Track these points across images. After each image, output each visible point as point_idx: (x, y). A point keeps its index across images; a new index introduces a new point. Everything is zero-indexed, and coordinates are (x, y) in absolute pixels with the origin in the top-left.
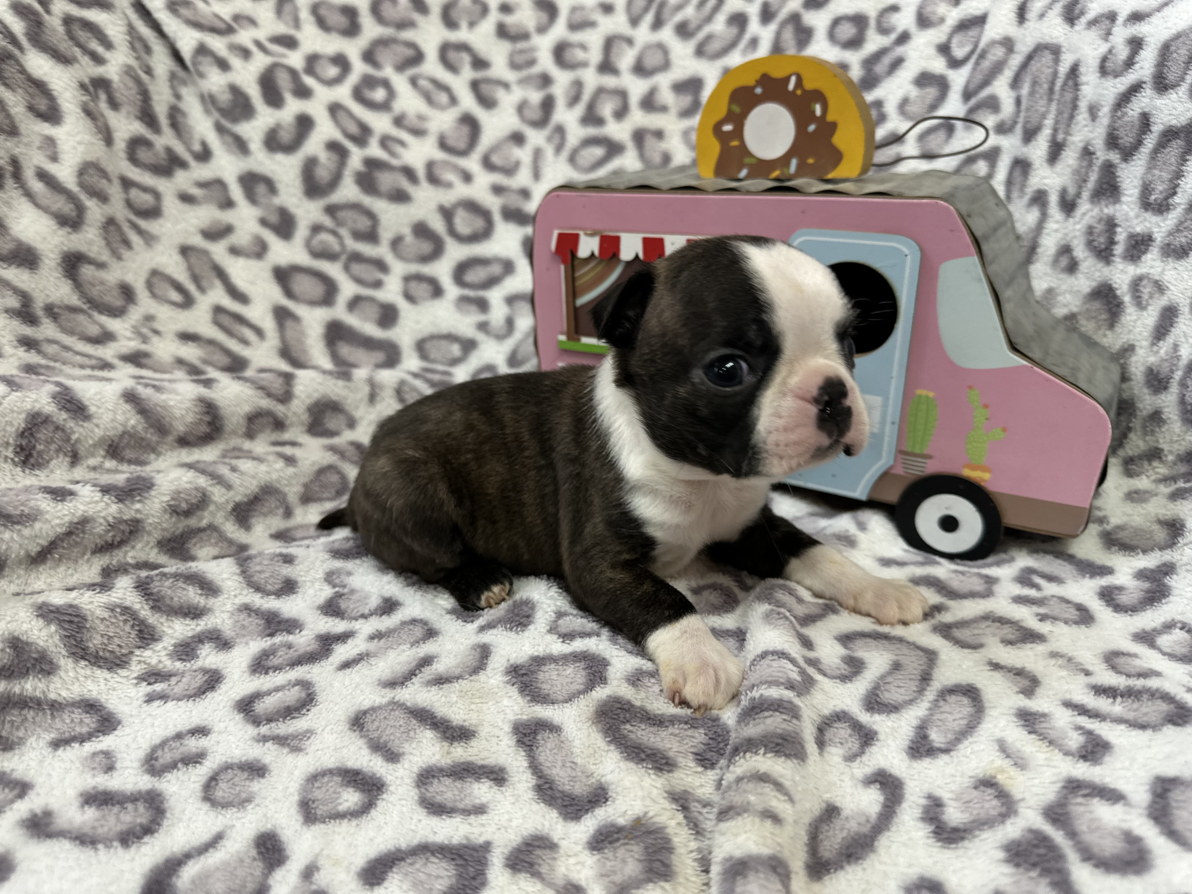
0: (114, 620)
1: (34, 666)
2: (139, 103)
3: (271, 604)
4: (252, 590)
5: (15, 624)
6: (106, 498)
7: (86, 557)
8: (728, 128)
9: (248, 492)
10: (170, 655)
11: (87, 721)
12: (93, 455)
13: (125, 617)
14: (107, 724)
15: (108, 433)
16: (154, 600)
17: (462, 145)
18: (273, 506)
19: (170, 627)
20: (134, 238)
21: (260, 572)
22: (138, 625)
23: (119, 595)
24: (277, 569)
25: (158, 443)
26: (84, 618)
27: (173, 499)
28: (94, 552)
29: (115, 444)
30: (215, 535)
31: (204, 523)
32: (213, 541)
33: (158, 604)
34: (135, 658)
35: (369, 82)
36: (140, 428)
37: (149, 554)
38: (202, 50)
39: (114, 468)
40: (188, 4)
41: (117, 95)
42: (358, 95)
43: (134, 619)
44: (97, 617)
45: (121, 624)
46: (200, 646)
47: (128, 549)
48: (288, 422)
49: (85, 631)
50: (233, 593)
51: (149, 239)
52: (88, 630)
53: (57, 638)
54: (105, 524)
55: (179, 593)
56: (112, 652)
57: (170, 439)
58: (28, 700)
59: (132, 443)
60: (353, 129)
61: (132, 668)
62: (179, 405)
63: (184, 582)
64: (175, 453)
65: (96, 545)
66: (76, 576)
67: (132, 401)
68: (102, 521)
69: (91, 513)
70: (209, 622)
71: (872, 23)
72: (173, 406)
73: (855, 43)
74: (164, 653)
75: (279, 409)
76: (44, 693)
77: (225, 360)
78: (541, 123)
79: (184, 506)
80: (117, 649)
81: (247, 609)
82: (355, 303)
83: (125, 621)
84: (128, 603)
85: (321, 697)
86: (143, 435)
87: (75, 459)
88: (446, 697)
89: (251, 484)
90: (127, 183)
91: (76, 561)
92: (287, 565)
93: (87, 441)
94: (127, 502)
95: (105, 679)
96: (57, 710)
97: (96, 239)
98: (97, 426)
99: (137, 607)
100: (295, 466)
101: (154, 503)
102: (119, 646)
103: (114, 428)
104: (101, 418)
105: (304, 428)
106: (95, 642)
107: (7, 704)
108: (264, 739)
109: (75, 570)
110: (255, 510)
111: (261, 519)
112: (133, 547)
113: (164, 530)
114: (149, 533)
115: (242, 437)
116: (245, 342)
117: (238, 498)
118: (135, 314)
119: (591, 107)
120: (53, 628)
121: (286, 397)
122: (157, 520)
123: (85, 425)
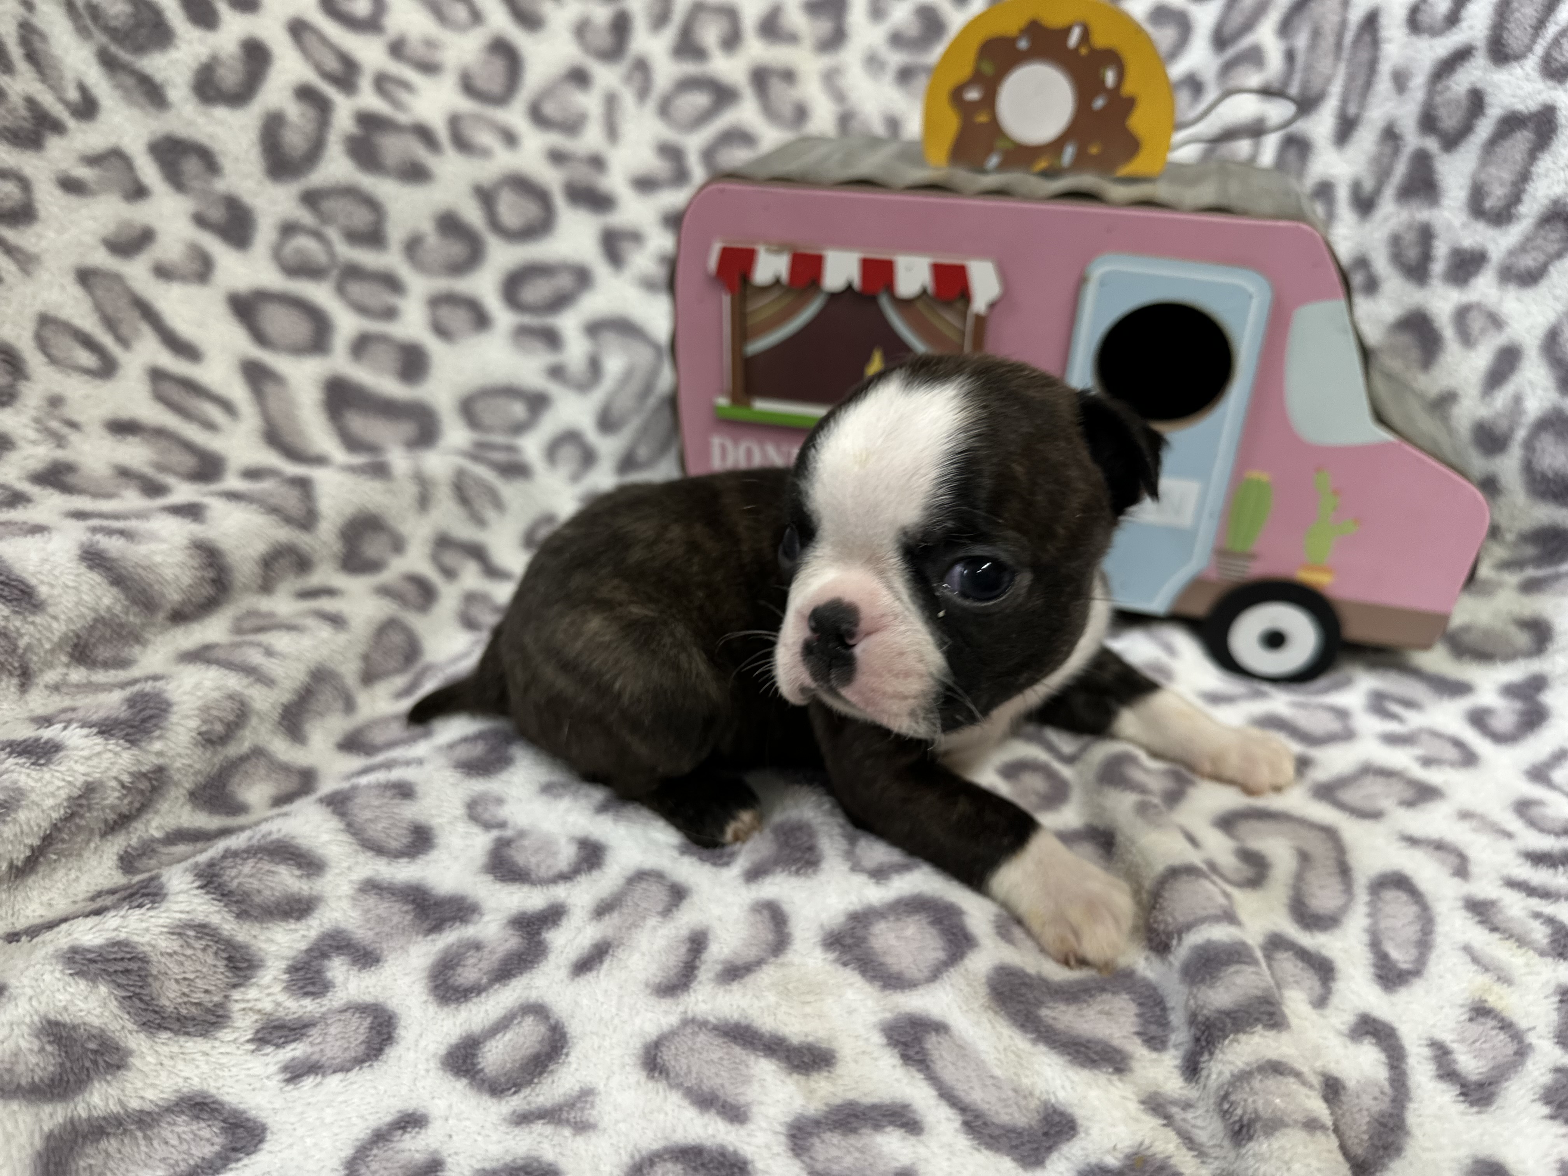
0: (189, 952)
1: (95, 1063)
3: (405, 871)
4: (370, 854)
5: (44, 999)
6: (111, 744)
7: (92, 845)
8: (972, 95)
9: (296, 684)
10: (289, 990)
11: (206, 1133)
12: (51, 666)
13: (204, 943)
14: (242, 1133)
15: (72, 627)
16: (237, 902)
17: (496, 87)
18: (329, 698)
19: (268, 941)
21: (371, 820)
22: (223, 950)
23: (183, 907)
24: (395, 810)
25: (144, 626)
26: (144, 960)
27: (205, 722)
28: (104, 835)
29: (82, 642)
30: (263, 762)
31: (246, 747)
32: (262, 773)
33: (243, 907)
34: (235, 1007)
36: (118, 608)
37: (180, 817)
39: (85, 681)
42: (329, 5)
43: (217, 942)
44: (162, 954)
45: (200, 954)
46: (326, 962)
47: (150, 816)
48: (315, 558)
49: (150, 980)
50: (345, 865)
51: (24, 261)
52: (155, 977)
53: (113, 1005)
54: (119, 787)
55: (269, 881)
56: (198, 1004)
57: (161, 616)
58: (103, 1123)
59: (108, 633)
60: (331, 63)
61: (239, 1023)
62: (170, 560)
63: (269, 861)
64: (169, 638)
65: (106, 821)
66: (84, 879)
67: (99, 566)
68: (114, 783)
69: (98, 775)
70: (325, 920)
72: (160, 564)
74: (277, 988)
75: (303, 540)
76: (120, 1102)
77: (189, 462)
78: (612, 54)
79: (219, 728)
80: (205, 998)
81: (373, 887)
82: (361, 346)
83: (205, 948)
84: (200, 918)
85: (573, 1028)
86: (123, 619)
87: (25, 677)
88: (757, 998)
89: (297, 670)
91: (80, 855)
92: (407, 802)
93: (42, 645)
94: (143, 744)
95: (204, 1054)
96: (150, 1127)
98: (55, 618)
99: (215, 919)
100: (345, 630)
101: (178, 734)
102: (206, 992)
103: (82, 616)
104: (60, 603)
105: (337, 564)
106: (172, 995)
107: (75, 1142)
108: (523, 1119)
109: (80, 869)
110: (308, 710)
111: (317, 723)
112: (158, 812)
113: (196, 773)
114: (177, 784)
115: (257, 591)
116: (210, 426)
117: (285, 698)
118: (32, 397)
119: (686, 32)
120: (103, 989)
121: (309, 519)
122: (187, 761)
123: (38, 619)
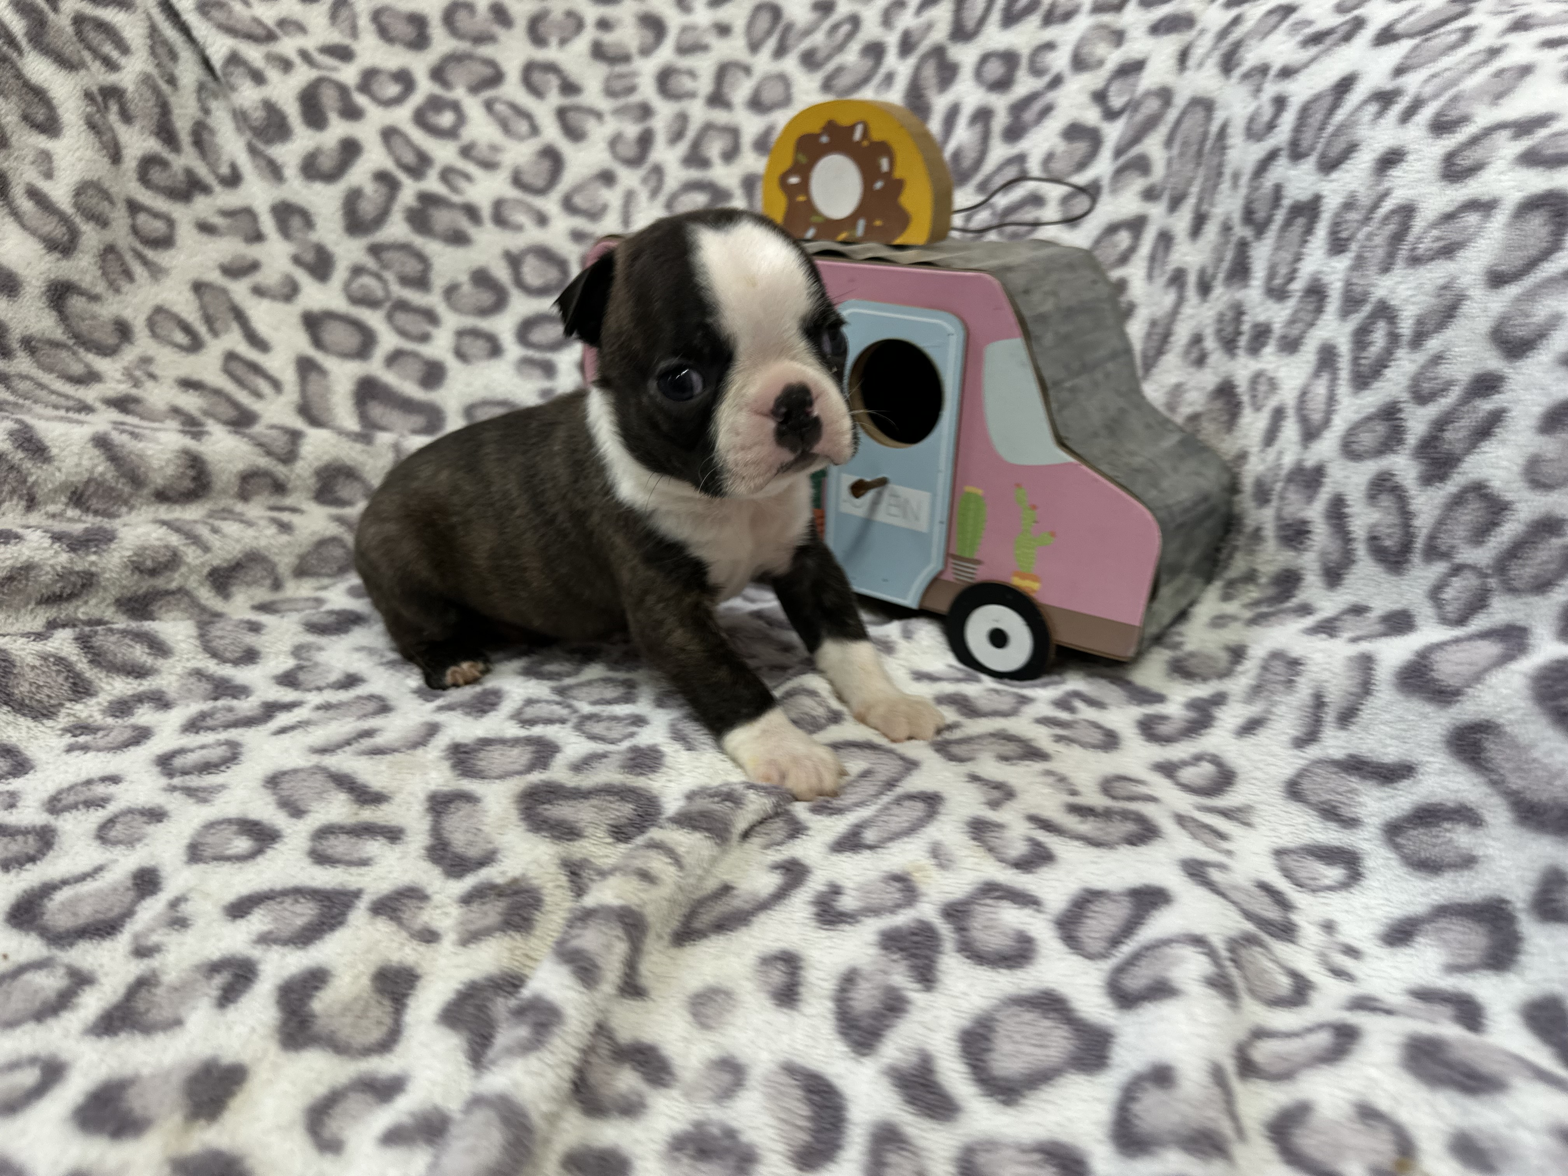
0: (46, 669)
2: (156, 117)
3: (227, 671)
4: (208, 656)
6: (56, 546)
7: (30, 607)
8: (794, 180)
9: (229, 557)
10: (104, 712)
12: (53, 502)
13: (59, 668)
14: (20, 768)
15: (71, 479)
16: (94, 654)
17: (540, 182)
18: (259, 575)
19: (108, 683)
20: (138, 269)
21: (221, 638)
22: (73, 678)
23: (57, 645)
24: (240, 636)
25: (131, 495)
26: (13, 664)
27: (136, 554)
28: (40, 603)
29: (79, 492)
30: (186, 599)
31: (174, 585)
32: (182, 606)
33: (98, 658)
34: (64, 711)
35: (435, 104)
36: (109, 476)
37: (103, 612)
38: (234, 59)
39: (77, 518)
40: (221, 6)
41: (132, 107)
42: (420, 118)
43: (69, 671)
44: (28, 665)
45: (54, 674)
46: (139, 705)
47: (80, 603)
48: (290, 486)
49: (12, 677)
50: (186, 657)
51: (156, 272)
52: (16, 676)
54: (53, 573)
55: (124, 649)
56: (39, 701)
57: (146, 491)
59: (100, 492)
60: (409, 158)
61: (60, 720)
62: (158, 455)
63: (132, 640)
64: (152, 509)
65: (42, 595)
66: (15, 624)
67: (103, 446)
68: (49, 569)
69: (39, 560)
70: (154, 683)
71: (1024, 62)
72: (151, 456)
73: (1002, 85)
74: (96, 708)
75: (280, 470)
77: (231, 413)
78: (635, 162)
79: (149, 563)
80: (46, 699)
81: (199, 674)
82: (394, 358)
83: (59, 672)
84: (63, 654)
85: (245, 757)
86: (113, 485)
87: (32, 503)
88: (375, 767)
89: (234, 548)
90: (134, 207)
91: (18, 610)
92: (253, 634)
93: (46, 485)
94: (80, 552)
95: (29, 728)
97: (91, 267)
98: (59, 470)
99: (74, 658)
100: (289, 534)
101: (113, 556)
102: (49, 696)
103: (79, 474)
104: (64, 461)
105: (312, 494)
106: (22, 689)
108: (173, 789)
109: (17, 619)
110: (237, 578)
111: (243, 589)
112: (86, 602)
113: (124, 587)
114: (105, 589)
115: (233, 497)
116: (258, 395)
117: (216, 562)
118: (129, 355)
119: (696, 145)
121: (289, 457)
122: (114, 575)
123: (45, 467)
